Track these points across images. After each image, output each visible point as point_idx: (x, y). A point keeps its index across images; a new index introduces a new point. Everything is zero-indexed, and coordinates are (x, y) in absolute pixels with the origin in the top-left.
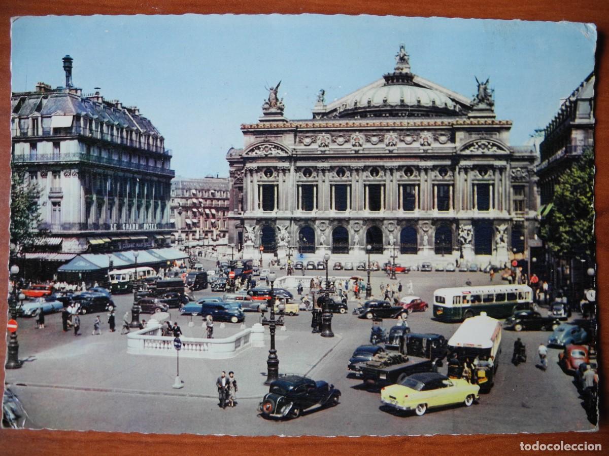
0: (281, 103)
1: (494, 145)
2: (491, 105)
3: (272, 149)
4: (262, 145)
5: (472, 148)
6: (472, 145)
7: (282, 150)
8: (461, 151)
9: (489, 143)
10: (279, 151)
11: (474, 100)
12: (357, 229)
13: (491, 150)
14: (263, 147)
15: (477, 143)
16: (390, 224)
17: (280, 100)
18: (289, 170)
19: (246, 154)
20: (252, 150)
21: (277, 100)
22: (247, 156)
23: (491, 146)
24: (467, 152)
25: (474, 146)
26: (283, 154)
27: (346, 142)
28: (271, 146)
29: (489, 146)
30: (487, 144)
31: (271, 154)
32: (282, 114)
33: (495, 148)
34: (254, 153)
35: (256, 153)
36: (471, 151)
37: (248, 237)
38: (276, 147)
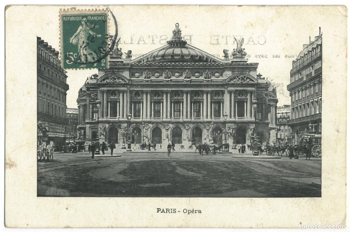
0: (120, 52)
1: (248, 78)
2: (245, 55)
3: (117, 79)
4: (110, 77)
5: (235, 80)
6: (235, 78)
7: (122, 80)
8: (229, 81)
9: (245, 77)
10: (121, 80)
11: (235, 51)
12: (167, 128)
13: (246, 81)
14: (111, 77)
15: (238, 77)
16: (187, 125)
17: (119, 49)
18: (127, 92)
19: (100, 82)
20: (104, 80)
21: (118, 49)
22: (100, 83)
23: (246, 78)
24: (232, 82)
25: (237, 78)
26: (123, 82)
27: (160, 76)
28: (115, 77)
29: (245, 79)
30: (244, 77)
31: (116, 82)
32: (121, 58)
33: (248, 80)
34: (105, 81)
35: (107, 81)
36: (234, 82)
37: (101, 133)
38: (119, 78)
